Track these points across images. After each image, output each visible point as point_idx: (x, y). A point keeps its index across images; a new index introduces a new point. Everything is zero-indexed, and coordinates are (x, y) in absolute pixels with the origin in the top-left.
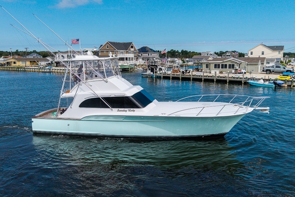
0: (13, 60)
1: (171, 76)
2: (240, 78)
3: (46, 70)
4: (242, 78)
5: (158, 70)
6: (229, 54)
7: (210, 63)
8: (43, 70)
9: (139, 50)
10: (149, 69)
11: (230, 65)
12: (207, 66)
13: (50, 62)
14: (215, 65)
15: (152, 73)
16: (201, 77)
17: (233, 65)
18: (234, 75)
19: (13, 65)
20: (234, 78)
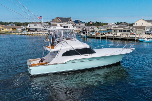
0: (2, 28)
1: (95, 36)
2: (134, 38)
3: (22, 34)
4: (135, 38)
5: (87, 33)
6: (123, 24)
7: (116, 30)
8: (21, 33)
9: (74, 22)
10: (83, 33)
11: (127, 30)
12: (115, 31)
13: (23, 29)
14: (119, 30)
15: (84, 35)
16: (112, 37)
17: (129, 30)
18: (130, 36)
19: (2, 30)
20: (130, 37)
